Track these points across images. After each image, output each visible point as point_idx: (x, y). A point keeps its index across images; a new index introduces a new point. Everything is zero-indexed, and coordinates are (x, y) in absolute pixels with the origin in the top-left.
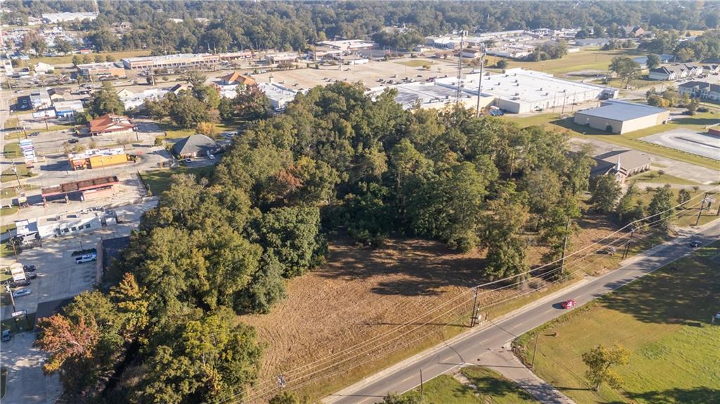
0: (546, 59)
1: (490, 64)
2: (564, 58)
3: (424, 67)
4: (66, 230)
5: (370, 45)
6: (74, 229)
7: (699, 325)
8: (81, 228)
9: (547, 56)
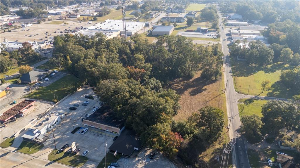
0: (106, 15)
1: (90, 19)
2: (110, 14)
3: (65, 24)
4: (51, 127)
5: (18, 17)
6: (53, 125)
7: (254, 74)
8: (55, 123)
9: (106, 14)
